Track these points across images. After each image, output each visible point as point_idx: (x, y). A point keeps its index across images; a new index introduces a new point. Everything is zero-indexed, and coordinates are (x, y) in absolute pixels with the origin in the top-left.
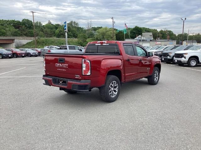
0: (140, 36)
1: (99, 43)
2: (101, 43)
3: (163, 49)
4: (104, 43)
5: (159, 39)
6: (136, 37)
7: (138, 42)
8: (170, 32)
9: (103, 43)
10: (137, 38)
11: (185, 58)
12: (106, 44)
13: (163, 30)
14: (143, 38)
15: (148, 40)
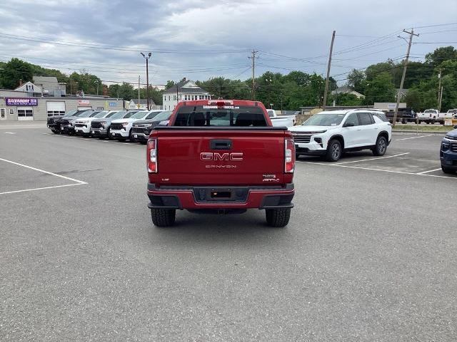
0: (29, 83)
2: (218, 104)
3: (146, 117)
5: (83, 93)
6: (18, 85)
7: (27, 99)
8: (94, 78)
9: (224, 103)
10: (22, 88)
12: (231, 107)
13: (79, 73)
14: (37, 90)
15: (57, 94)
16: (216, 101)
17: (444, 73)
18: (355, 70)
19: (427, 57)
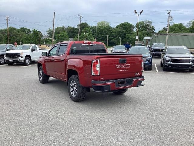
1: (86, 43)
2: (88, 43)
4: (92, 43)
9: (90, 43)
11: (22, 57)
12: (93, 45)
16: (88, 42)
17: (86, 33)
18: (50, 29)
19: (78, 26)
